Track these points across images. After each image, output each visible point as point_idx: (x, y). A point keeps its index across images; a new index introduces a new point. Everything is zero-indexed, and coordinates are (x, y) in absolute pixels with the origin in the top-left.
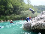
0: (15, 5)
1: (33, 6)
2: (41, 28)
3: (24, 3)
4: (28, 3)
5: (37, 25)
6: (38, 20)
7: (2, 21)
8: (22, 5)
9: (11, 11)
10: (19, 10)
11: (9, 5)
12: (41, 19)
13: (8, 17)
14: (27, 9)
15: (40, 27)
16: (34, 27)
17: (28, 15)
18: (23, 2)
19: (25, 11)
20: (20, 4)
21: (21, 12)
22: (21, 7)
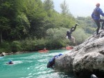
0: (34, 16)
2: (94, 68)
3: (54, 11)
5: (85, 61)
6: (87, 49)
8: (49, 16)
9: (24, 30)
10: (42, 28)
11: (19, 16)
12: (94, 47)
13: (17, 43)
14: (62, 26)
15: (92, 66)
16: (78, 64)
17: (63, 38)
18: (51, 10)
19: (57, 30)
20: (44, 14)
21: (48, 31)
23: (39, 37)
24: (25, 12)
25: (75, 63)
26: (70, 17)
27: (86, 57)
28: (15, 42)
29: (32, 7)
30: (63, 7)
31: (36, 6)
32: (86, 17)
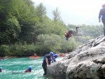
0: (26, 20)
1: (65, 26)
2: (88, 77)
3: (46, 17)
4: (55, 18)
5: (79, 69)
8: (41, 21)
9: (15, 35)
10: (33, 33)
11: (10, 20)
13: (6, 47)
14: (53, 32)
15: (86, 74)
18: (43, 16)
19: (48, 36)
21: (39, 37)
22: (39, 27)
23: (29, 43)
24: (16, 15)
25: (68, 71)
26: (62, 24)
27: (80, 65)
28: (4, 46)
29: (24, 12)
30: (56, 14)
31: (28, 10)
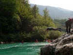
1: (52, 20)
6: (65, 42)
7: (2, 42)
14: (43, 25)
16: (59, 52)
20: (32, 16)
21: (34, 28)
22: (34, 21)
25: (56, 51)
32: (60, 19)
